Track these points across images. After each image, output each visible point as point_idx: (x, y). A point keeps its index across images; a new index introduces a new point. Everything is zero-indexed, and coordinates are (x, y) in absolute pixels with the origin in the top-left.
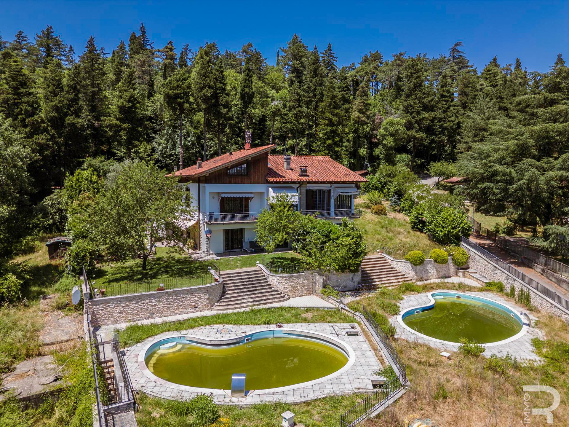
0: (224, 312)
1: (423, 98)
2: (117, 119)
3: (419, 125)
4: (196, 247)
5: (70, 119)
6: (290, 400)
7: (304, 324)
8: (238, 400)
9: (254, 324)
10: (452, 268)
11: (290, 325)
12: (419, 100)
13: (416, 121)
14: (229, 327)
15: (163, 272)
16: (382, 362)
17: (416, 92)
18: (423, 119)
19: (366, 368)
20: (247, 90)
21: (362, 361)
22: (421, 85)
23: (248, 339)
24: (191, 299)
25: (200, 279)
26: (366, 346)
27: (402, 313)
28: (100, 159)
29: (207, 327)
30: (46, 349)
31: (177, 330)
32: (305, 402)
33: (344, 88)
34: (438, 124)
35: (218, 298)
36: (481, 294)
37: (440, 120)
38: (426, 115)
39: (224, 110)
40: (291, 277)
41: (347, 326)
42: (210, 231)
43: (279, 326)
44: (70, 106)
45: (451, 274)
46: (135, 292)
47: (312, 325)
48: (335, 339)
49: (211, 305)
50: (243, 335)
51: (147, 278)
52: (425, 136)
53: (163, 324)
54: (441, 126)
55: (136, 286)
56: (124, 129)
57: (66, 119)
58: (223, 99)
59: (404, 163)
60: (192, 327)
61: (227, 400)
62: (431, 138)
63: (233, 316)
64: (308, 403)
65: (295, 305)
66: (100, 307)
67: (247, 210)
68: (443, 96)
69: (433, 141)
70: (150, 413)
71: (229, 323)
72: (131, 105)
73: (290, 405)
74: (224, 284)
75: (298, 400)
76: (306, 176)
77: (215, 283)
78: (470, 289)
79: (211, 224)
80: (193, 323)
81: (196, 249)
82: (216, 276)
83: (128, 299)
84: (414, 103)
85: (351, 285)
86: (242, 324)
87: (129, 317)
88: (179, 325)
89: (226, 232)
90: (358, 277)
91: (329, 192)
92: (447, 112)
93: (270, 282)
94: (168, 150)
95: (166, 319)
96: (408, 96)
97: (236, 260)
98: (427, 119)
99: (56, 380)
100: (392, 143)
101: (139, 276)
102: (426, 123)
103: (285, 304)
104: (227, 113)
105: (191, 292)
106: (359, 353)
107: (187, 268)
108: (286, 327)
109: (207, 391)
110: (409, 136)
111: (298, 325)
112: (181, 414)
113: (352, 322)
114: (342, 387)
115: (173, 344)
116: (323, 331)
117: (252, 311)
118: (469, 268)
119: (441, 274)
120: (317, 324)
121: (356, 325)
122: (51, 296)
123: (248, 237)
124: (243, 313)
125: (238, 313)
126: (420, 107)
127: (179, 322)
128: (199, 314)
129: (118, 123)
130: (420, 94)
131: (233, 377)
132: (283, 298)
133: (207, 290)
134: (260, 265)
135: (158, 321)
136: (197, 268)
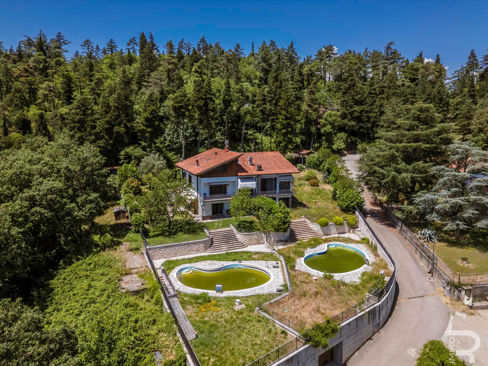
0: (213, 254)
1: (355, 96)
2: (144, 125)
3: (351, 116)
4: (196, 212)
5: (116, 129)
6: (240, 295)
7: (253, 261)
8: (219, 295)
9: (228, 261)
10: (346, 228)
11: (246, 261)
12: (352, 97)
13: (349, 112)
14: (215, 262)
15: (179, 231)
16: (285, 281)
17: (350, 91)
18: (355, 111)
19: (276, 283)
20: (227, 97)
21: (276, 280)
22: (354, 85)
23: (225, 268)
24: (195, 247)
25: (200, 236)
26: (280, 274)
27: (305, 256)
28: (131, 148)
29: (204, 261)
30: (132, 271)
31: (189, 263)
32: (246, 297)
33: (297, 88)
34: (365, 115)
35: (209, 246)
36: (356, 245)
37: (367, 112)
38: (357, 108)
39: (212, 114)
40: (248, 235)
41: (274, 263)
42: (204, 205)
43: (240, 262)
44: (116, 119)
45: (346, 231)
46: (167, 243)
47: (257, 261)
48: (267, 269)
49: (206, 249)
50: (222, 266)
51: (172, 235)
52: (356, 123)
53: (182, 260)
54: (368, 117)
55: (167, 239)
56: (148, 132)
57: (114, 129)
58: (211, 106)
59: (342, 140)
60: (196, 262)
61: (214, 295)
62: (360, 125)
63: (217, 256)
64: (247, 297)
65: (250, 251)
66: (152, 251)
67: (225, 193)
68: (370, 93)
69: (361, 127)
70: (183, 299)
71: (215, 260)
72: (152, 116)
73: (240, 297)
74: (212, 238)
75: (244, 295)
76: (261, 170)
77: (208, 239)
78: (352, 241)
79: (205, 202)
80: (198, 259)
81: (196, 214)
82: (208, 235)
83: (164, 247)
84: (349, 99)
85: (283, 238)
86: (221, 260)
87: (166, 256)
88: (190, 260)
89: (213, 205)
90: (288, 233)
91: (276, 179)
92: (373, 105)
93: (237, 237)
94: (174, 139)
95: (183, 257)
96: (344, 93)
97: (219, 222)
98: (357, 112)
99: (142, 285)
101: (168, 234)
102: (356, 114)
103: (244, 250)
104: (214, 116)
105: (195, 243)
106: (276, 276)
107: (192, 228)
108: (244, 263)
109: (206, 291)
110: (343, 124)
111: (250, 261)
112: (196, 299)
113: (278, 260)
114: (263, 291)
115: (188, 270)
116: (261, 265)
117: (227, 253)
118: (357, 227)
119: (339, 231)
120: (260, 262)
121: (279, 262)
122: (125, 244)
123: (225, 207)
124: (222, 254)
125: (220, 255)
126: (352, 102)
127: (190, 259)
128: (200, 255)
129: (145, 128)
130: (353, 93)
131: (217, 286)
132: (244, 246)
133: (204, 242)
134: (232, 227)
135: (180, 258)
136: (197, 228)
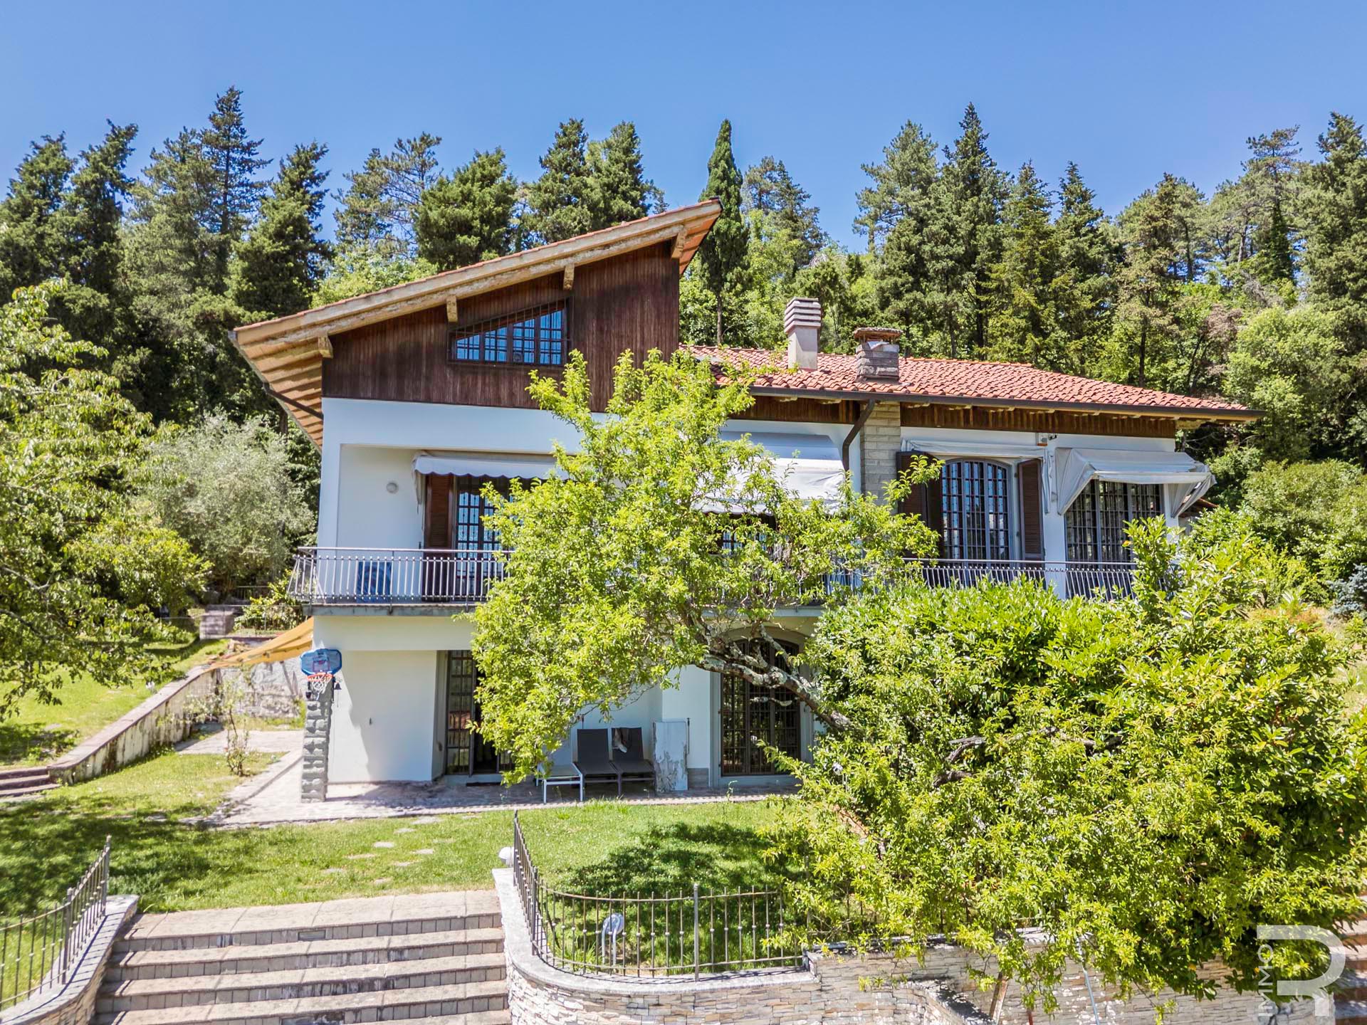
91: (1031, 471)
100: (1289, 396)
